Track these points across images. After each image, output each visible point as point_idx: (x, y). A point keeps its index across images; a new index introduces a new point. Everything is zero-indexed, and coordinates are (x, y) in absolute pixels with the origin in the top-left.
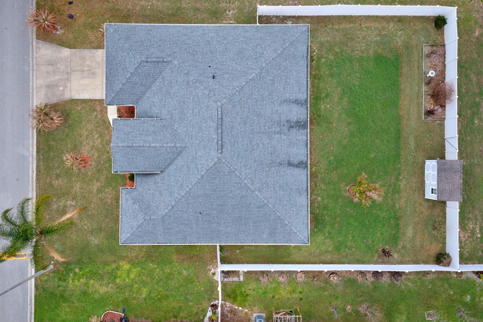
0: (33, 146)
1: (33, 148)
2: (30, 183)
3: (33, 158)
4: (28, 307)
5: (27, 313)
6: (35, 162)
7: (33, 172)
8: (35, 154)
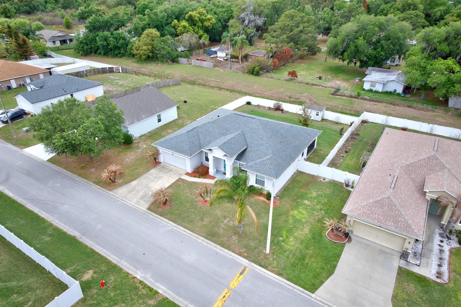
0: (167, 223)
1: (169, 224)
2: (192, 237)
3: (176, 227)
4: (296, 291)
5: (301, 295)
6: (180, 227)
7: (185, 231)
8: (174, 224)
